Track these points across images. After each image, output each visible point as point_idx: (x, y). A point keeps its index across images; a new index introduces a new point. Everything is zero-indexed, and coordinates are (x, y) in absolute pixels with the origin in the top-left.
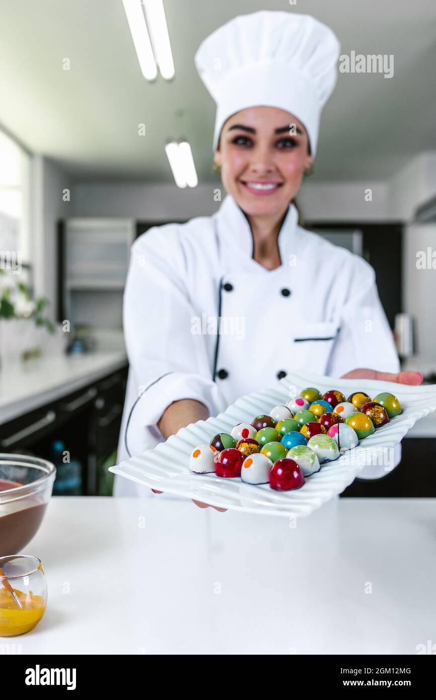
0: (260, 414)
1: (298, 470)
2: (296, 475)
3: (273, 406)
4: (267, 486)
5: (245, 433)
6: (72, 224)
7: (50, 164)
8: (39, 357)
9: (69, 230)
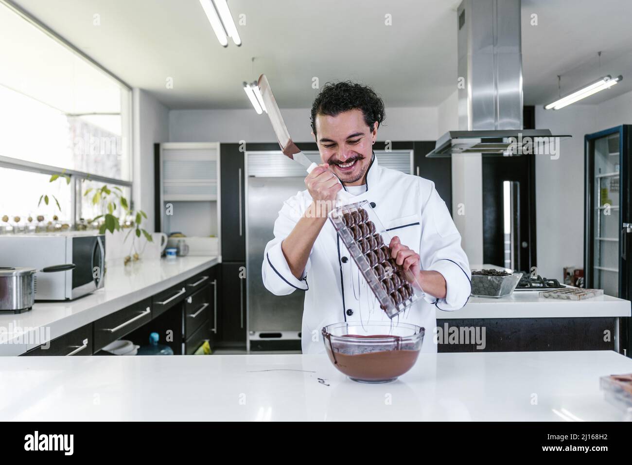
6: (166, 146)
7: (147, 94)
8: (138, 261)
9: (164, 150)
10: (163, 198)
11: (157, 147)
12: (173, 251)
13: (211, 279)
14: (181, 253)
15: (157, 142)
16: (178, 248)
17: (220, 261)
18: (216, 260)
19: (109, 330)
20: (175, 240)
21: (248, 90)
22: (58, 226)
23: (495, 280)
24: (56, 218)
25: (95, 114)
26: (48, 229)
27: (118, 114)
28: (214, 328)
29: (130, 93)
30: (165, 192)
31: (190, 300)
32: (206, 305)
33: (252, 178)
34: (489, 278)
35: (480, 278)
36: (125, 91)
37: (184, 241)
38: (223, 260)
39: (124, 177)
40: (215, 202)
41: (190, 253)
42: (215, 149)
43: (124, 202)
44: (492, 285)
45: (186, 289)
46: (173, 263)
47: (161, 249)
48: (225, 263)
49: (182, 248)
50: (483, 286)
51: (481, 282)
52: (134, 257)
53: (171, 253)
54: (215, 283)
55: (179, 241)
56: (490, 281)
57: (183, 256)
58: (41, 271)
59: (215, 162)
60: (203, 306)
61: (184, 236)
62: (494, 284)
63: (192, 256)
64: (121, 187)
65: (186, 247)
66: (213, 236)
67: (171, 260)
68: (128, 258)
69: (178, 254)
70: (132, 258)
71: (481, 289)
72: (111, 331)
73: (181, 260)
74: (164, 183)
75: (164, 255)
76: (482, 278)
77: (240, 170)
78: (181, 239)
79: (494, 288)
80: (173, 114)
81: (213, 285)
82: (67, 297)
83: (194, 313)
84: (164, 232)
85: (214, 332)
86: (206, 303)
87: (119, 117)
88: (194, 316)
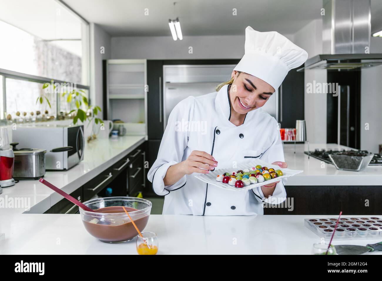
0: (240, 169)
1: (243, 183)
2: (242, 184)
3: (245, 168)
4: (234, 186)
5: (234, 173)
6: (111, 62)
7: (98, 26)
8: (96, 140)
9: (109, 64)
10: (109, 97)
11: (104, 63)
12: (116, 132)
13: (142, 152)
14: (121, 133)
15: (105, 59)
16: (119, 130)
17: (147, 139)
18: (144, 139)
19: (91, 189)
20: (117, 124)
21: (171, 25)
22: (48, 117)
23: (356, 159)
24: (47, 112)
25: (61, 40)
26: (43, 120)
27: (80, 40)
28: (143, 183)
29: (88, 26)
30: (110, 93)
31: (131, 166)
32: (140, 169)
33: (169, 84)
34: (352, 157)
35: (345, 157)
36: (84, 25)
37: (123, 126)
38: (149, 138)
39: (84, 83)
40: (143, 100)
41: (127, 133)
42: (143, 64)
43: (85, 100)
44: (354, 162)
45: (129, 159)
46: (116, 140)
47: (109, 131)
48: (150, 141)
49: (121, 130)
50: (348, 162)
51: (346, 160)
52: (93, 137)
53: (114, 134)
54: (144, 154)
55: (120, 126)
56: (353, 159)
57: (123, 136)
58: (51, 151)
59: (143, 72)
60: (138, 170)
61: (123, 122)
62: (356, 162)
63: (127, 135)
64: (83, 90)
65: (124, 130)
66: (142, 122)
67: (114, 138)
68: (90, 138)
69: (119, 134)
70: (92, 138)
71: (346, 165)
72: (92, 190)
73: (121, 138)
74: (109, 86)
75: (111, 135)
76: (347, 157)
77: (160, 79)
78: (121, 124)
79: (355, 165)
80: (114, 40)
81: (143, 155)
82: (65, 168)
83: (133, 175)
84: (110, 120)
85: (143, 186)
86: (140, 167)
87: (80, 42)
88: (134, 176)
